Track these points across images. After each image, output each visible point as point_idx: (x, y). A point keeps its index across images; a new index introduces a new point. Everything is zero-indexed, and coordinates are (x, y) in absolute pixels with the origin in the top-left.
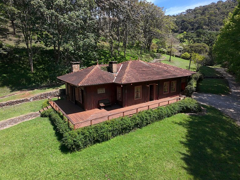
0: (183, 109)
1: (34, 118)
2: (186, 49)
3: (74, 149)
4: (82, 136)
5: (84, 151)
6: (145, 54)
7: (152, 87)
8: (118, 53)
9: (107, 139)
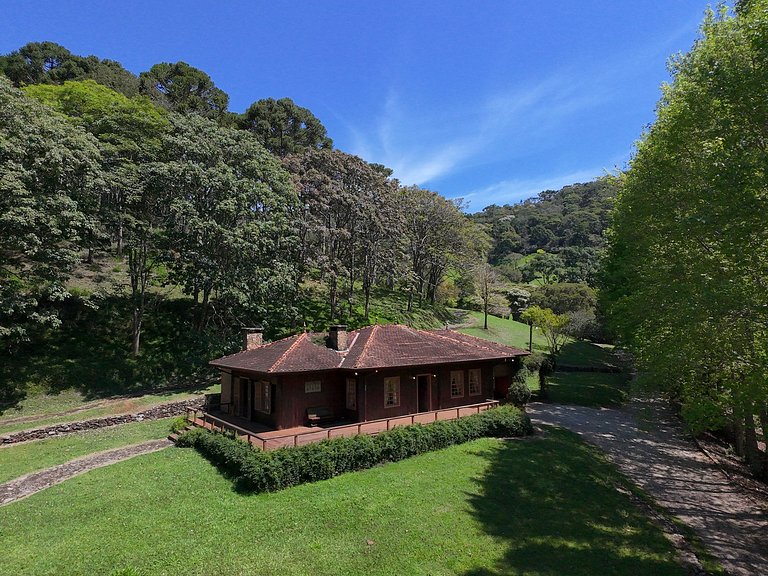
0: (491, 427)
1: (160, 449)
2: (535, 298)
3: (263, 485)
4: (279, 463)
5: (281, 493)
6: (421, 310)
7: (423, 382)
8: (350, 309)
9: (326, 476)
